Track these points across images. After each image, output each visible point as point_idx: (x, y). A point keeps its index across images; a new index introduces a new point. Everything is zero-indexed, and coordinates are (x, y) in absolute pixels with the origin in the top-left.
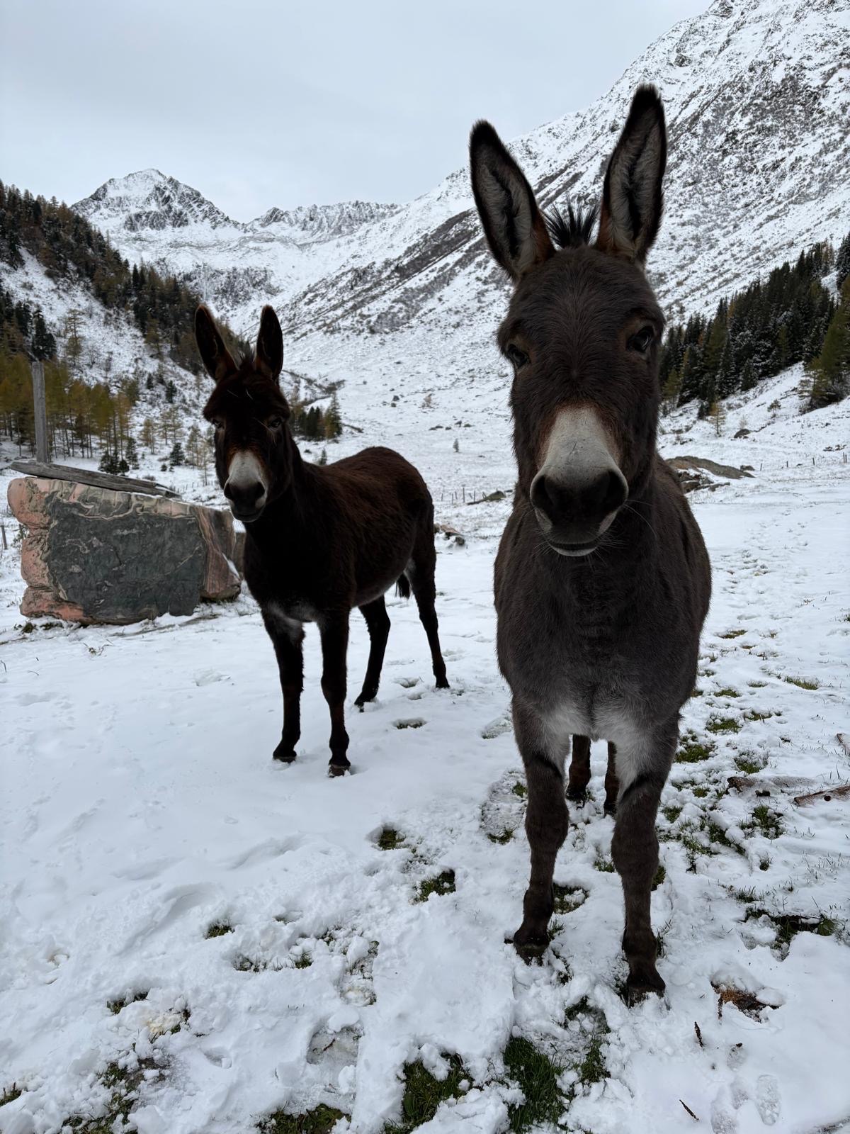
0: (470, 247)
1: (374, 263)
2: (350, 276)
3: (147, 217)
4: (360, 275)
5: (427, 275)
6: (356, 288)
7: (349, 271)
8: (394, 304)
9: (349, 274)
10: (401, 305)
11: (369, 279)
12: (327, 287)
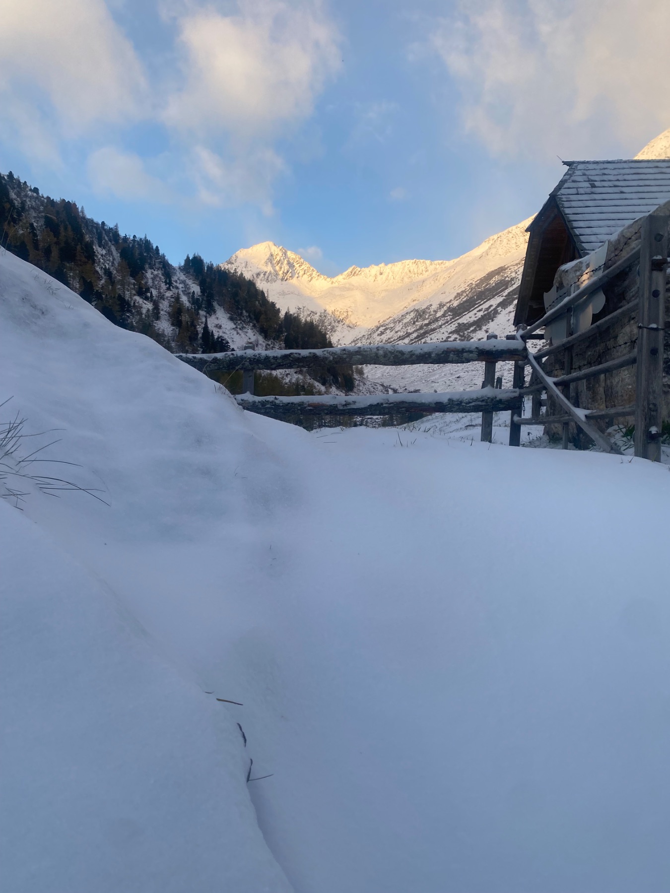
0: (509, 293)
1: (431, 305)
2: (412, 315)
3: (264, 275)
4: (420, 314)
5: (475, 314)
6: (417, 323)
7: (412, 311)
8: (450, 335)
9: (412, 314)
10: (455, 336)
11: (427, 317)
12: (395, 323)
